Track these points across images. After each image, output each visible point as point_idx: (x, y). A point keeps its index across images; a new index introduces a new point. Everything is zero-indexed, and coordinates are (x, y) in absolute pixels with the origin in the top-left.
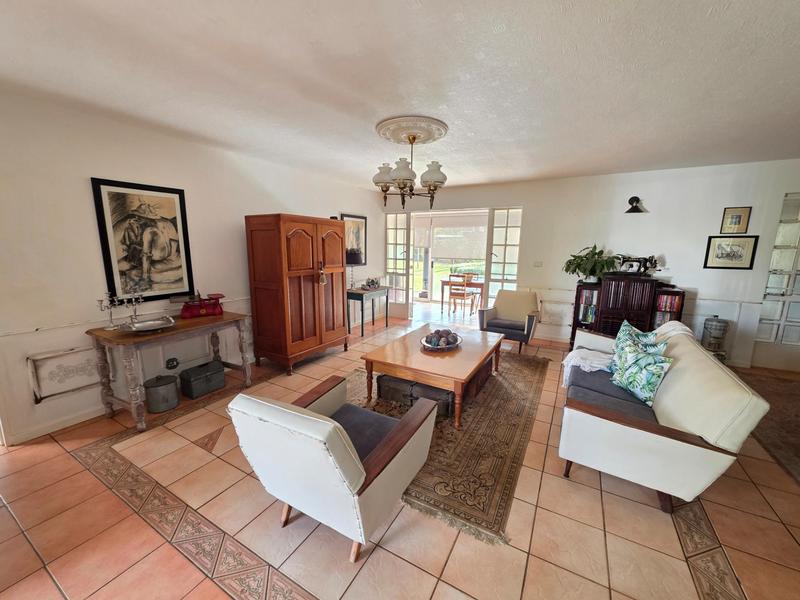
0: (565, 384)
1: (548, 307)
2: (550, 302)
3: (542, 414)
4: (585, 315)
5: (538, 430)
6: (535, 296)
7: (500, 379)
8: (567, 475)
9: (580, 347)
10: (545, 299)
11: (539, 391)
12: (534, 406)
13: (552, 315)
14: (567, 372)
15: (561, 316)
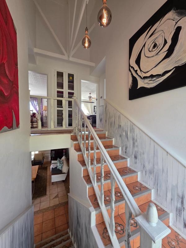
0: (51, 171)
1: (46, 155)
2: (46, 154)
3: (48, 177)
4: (53, 155)
5: (48, 180)
6: (43, 153)
7: (39, 174)
8: (53, 184)
9: (53, 164)
10: (45, 153)
11: (47, 174)
12: (47, 177)
13: (46, 156)
14: (51, 169)
15: (48, 156)
